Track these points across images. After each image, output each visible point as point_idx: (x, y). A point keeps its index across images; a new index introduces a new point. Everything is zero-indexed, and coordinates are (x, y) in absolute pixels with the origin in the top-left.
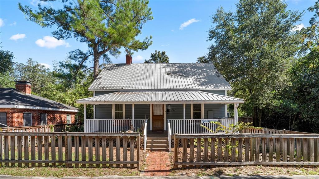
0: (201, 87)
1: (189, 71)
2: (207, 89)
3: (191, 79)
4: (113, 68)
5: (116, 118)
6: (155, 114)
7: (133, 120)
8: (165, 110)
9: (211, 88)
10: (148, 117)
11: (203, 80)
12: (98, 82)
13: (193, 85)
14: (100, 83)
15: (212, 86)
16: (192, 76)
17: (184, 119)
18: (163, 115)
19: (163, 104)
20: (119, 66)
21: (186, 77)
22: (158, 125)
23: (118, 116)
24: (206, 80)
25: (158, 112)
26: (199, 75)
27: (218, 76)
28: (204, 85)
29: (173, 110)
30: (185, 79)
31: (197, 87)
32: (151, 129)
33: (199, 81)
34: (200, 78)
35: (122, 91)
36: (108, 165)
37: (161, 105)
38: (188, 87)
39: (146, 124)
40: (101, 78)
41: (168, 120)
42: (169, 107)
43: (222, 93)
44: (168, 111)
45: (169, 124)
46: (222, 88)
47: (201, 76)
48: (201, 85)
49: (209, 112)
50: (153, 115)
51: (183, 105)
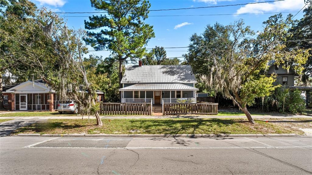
0: (180, 82)
1: (176, 71)
2: (184, 82)
3: (176, 76)
4: (131, 69)
5: (135, 98)
6: (156, 95)
7: (146, 98)
8: (161, 93)
9: (186, 82)
10: (153, 97)
11: (182, 77)
12: (125, 78)
13: (177, 80)
14: (126, 79)
15: (187, 81)
16: (177, 74)
17: (170, 98)
18: (160, 96)
19: (160, 91)
20: (134, 68)
21: (173, 75)
22: (158, 101)
23: (136, 96)
24: (184, 77)
25: (158, 95)
26: (181, 74)
27: (192, 75)
28: (182, 80)
29: (166, 93)
30: (173, 76)
31: (179, 82)
32: (154, 103)
33: (180, 78)
34: (181, 76)
35: (139, 83)
36: (140, 114)
37: (159, 91)
38: (173, 82)
39: (152, 100)
40: (126, 75)
41: (163, 99)
42: (164, 92)
43: (191, 85)
44: (163, 94)
45: (163, 100)
46: (191, 82)
47: (182, 74)
48: (181, 80)
49: (185, 94)
50: (155, 96)
51: (170, 91)
